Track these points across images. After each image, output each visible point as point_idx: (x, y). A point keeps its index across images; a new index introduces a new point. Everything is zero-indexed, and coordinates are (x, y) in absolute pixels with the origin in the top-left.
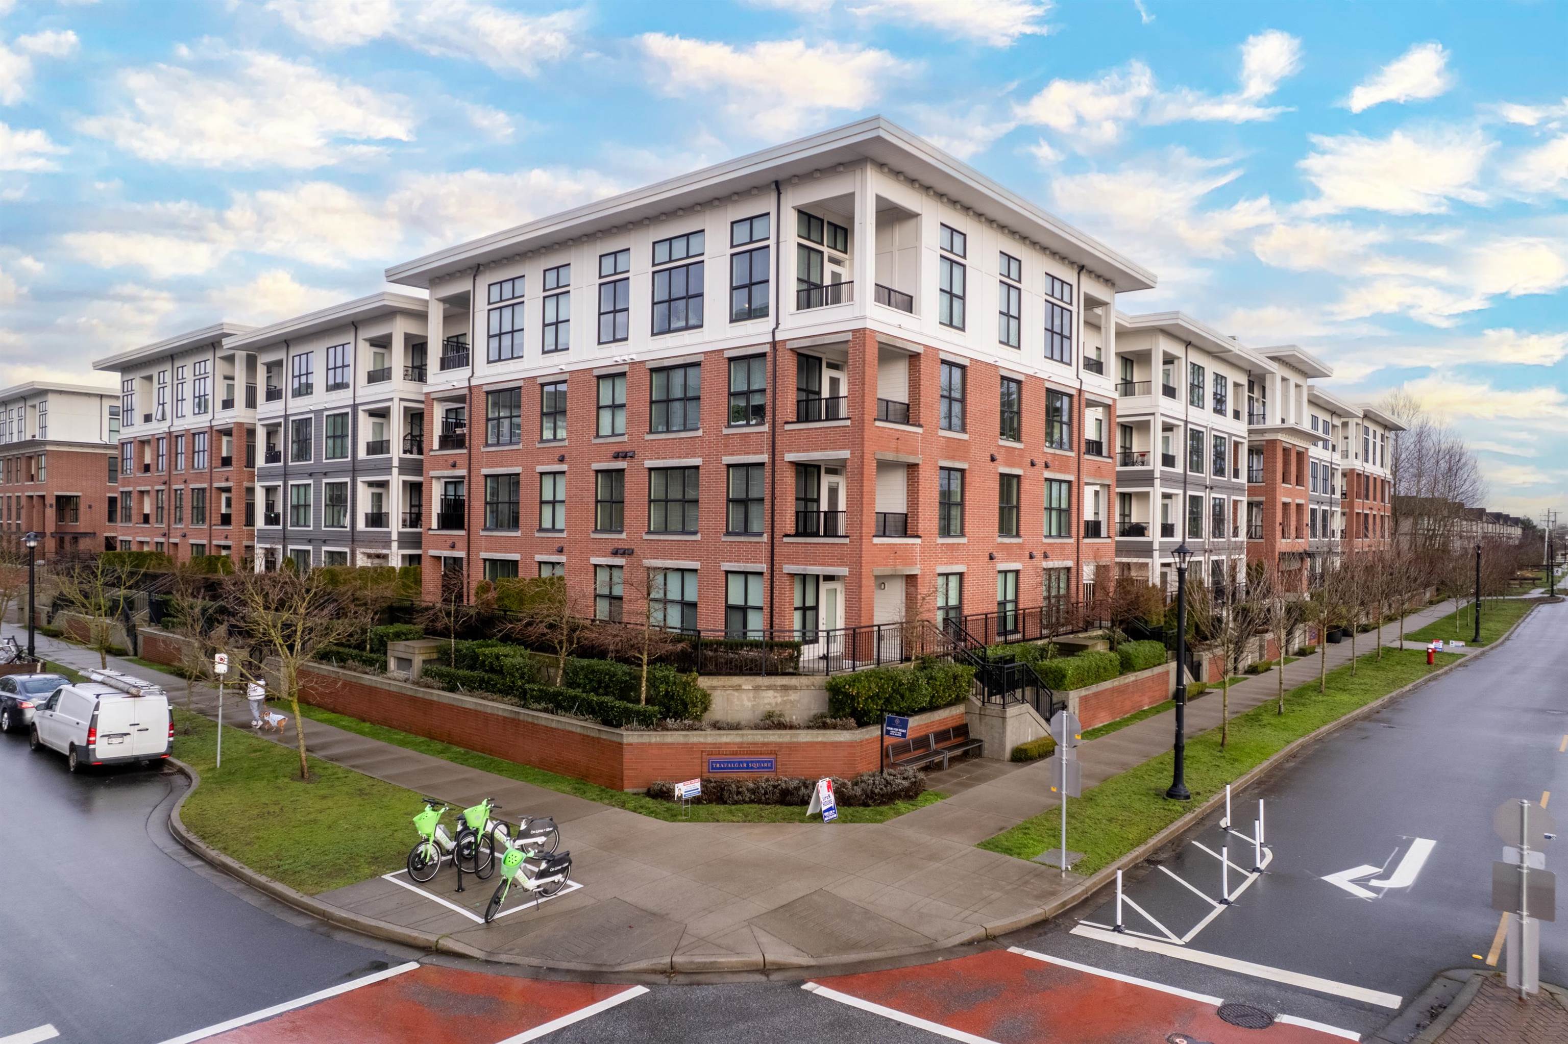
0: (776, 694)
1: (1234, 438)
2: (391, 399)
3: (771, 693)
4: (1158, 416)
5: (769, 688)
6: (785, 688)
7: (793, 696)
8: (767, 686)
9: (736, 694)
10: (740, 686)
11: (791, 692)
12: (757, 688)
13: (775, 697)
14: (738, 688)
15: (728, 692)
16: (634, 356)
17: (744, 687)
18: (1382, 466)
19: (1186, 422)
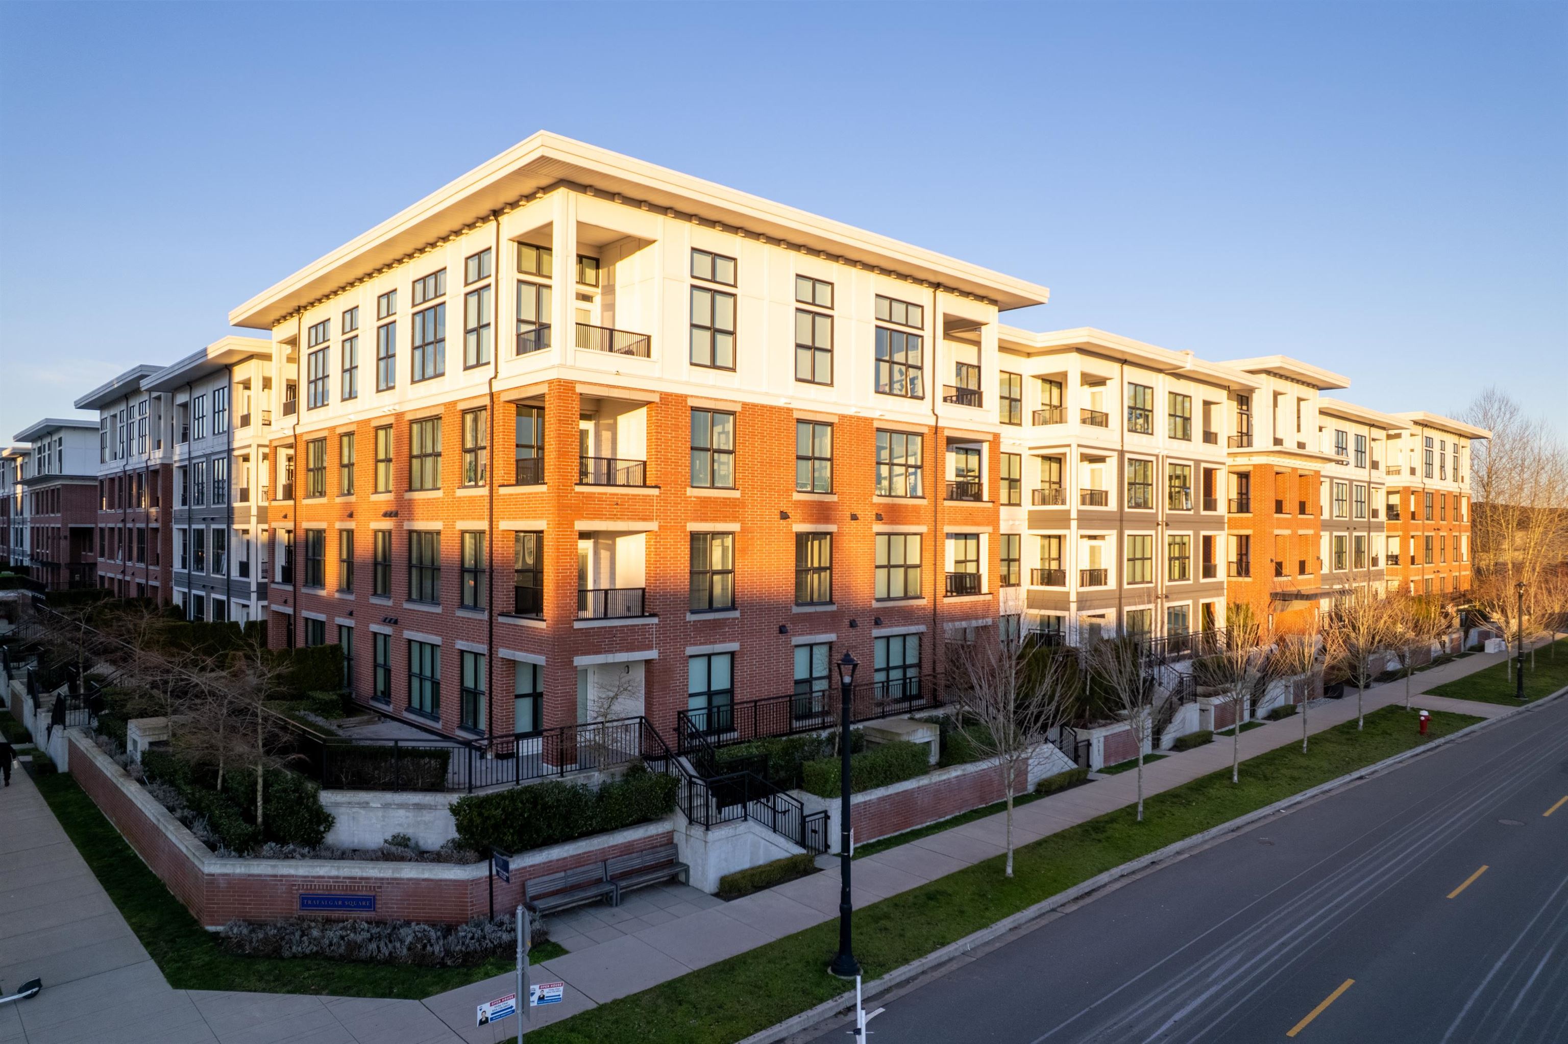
0: (408, 814)
1: (1203, 465)
2: (250, 446)
3: (402, 812)
4: (1074, 446)
5: (401, 806)
6: (418, 807)
7: (427, 816)
8: (397, 805)
9: (362, 812)
10: (367, 803)
11: (425, 812)
12: (386, 806)
13: (407, 817)
14: (365, 805)
15: (354, 810)
16: (397, 407)
17: (371, 804)
18: (1455, 480)
19: (1122, 453)
